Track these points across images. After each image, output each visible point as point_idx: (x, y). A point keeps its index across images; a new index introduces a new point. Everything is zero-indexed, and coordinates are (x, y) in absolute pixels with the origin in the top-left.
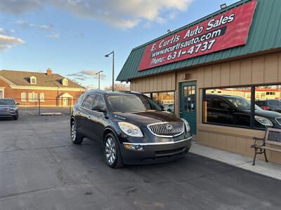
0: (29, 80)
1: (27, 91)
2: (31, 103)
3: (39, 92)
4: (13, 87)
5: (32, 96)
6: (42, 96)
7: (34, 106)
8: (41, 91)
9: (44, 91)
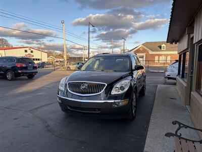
0: (160, 47)
1: (159, 55)
2: (161, 64)
3: (166, 55)
4: (151, 53)
5: (162, 58)
6: (169, 58)
7: (162, 65)
8: (168, 55)
9: (170, 55)
